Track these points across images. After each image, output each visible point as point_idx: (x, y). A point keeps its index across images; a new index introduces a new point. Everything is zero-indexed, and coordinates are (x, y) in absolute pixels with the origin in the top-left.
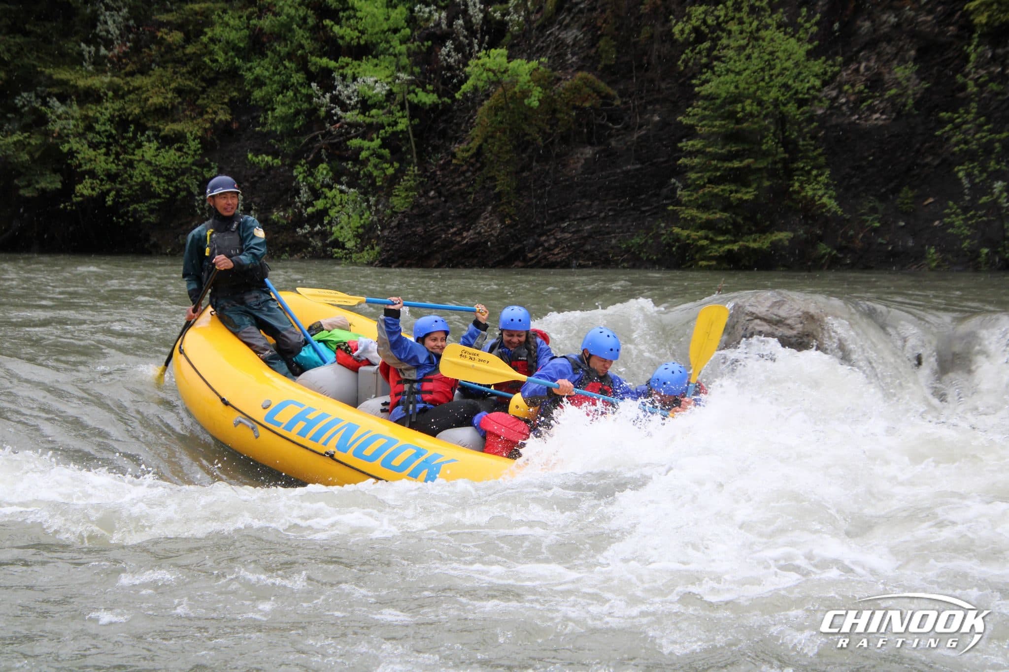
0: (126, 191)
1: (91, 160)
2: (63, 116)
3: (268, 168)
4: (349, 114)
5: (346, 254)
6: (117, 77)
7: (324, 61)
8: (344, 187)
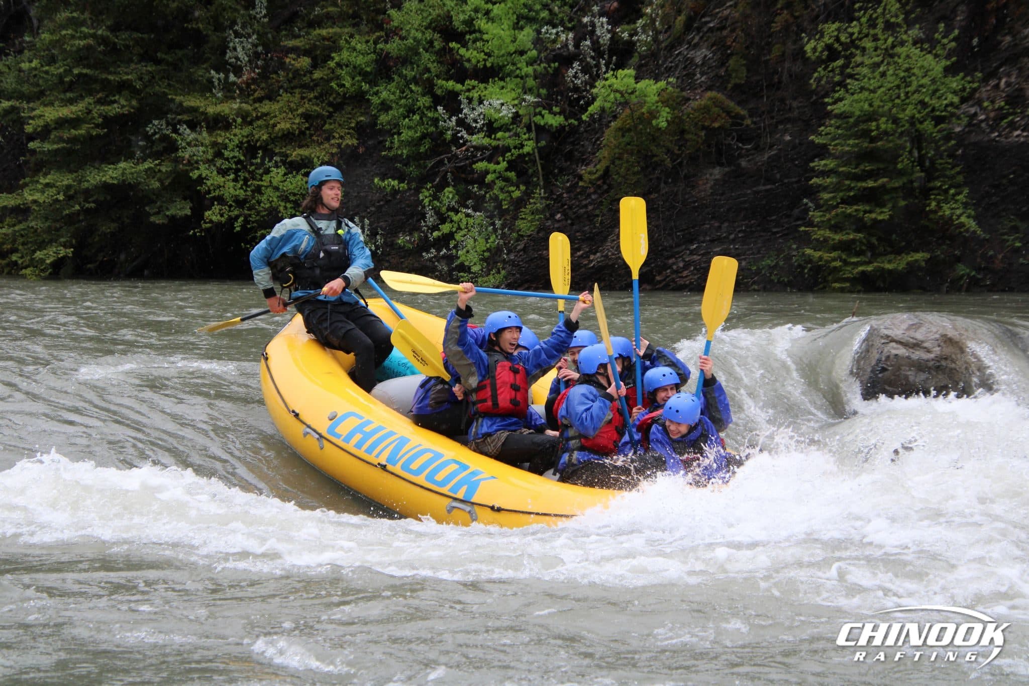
0: (253, 218)
1: (219, 187)
2: (193, 143)
3: (395, 192)
4: (475, 136)
5: (472, 278)
6: (246, 103)
7: (451, 84)
8: (469, 211)
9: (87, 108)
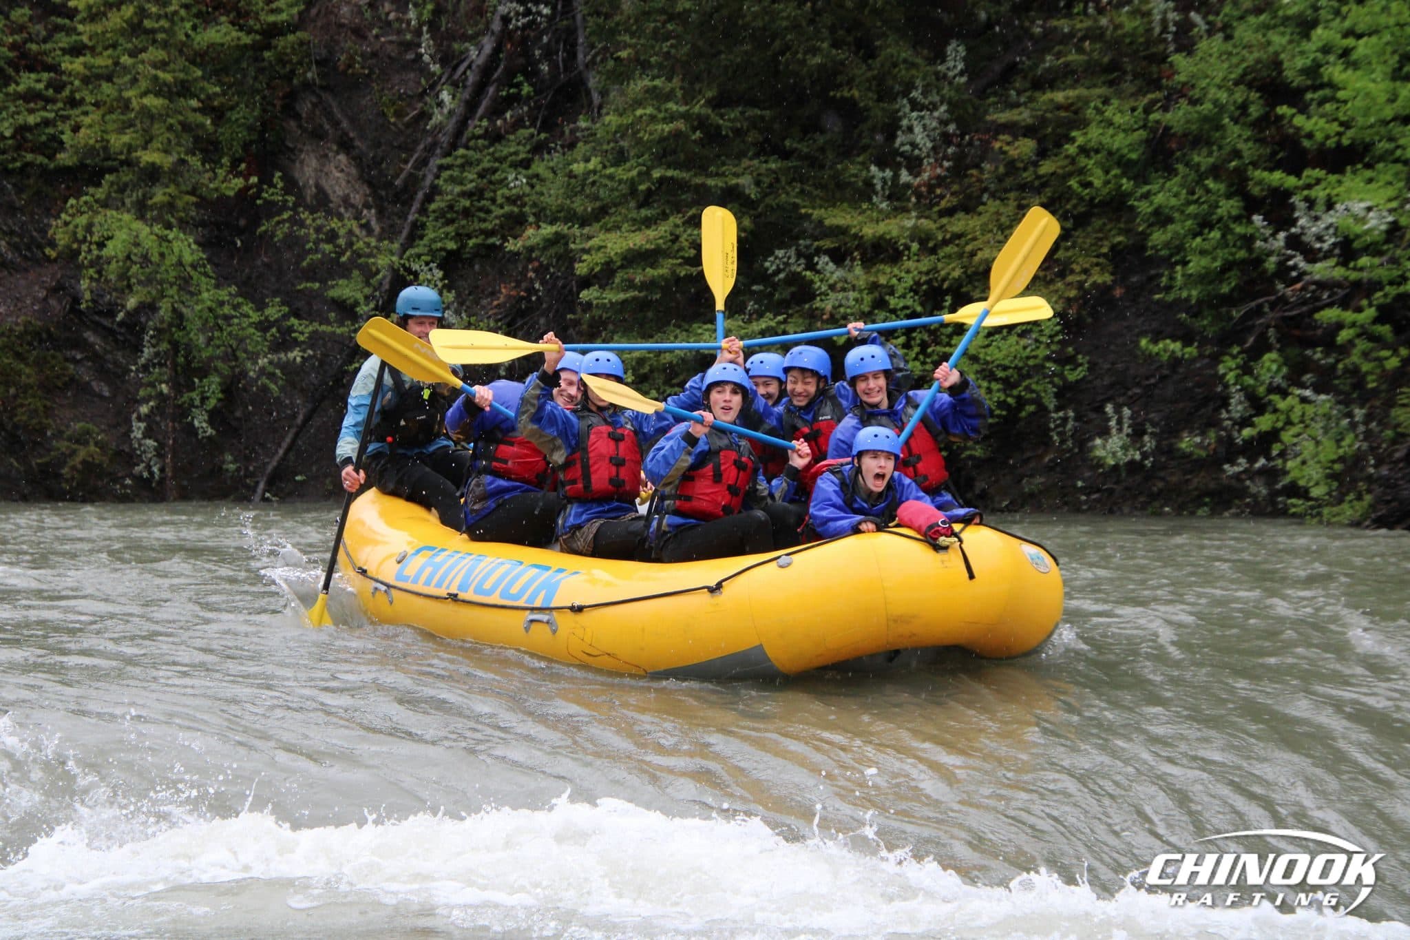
2: (839, 286)
3: (1176, 362)
4: (1319, 266)
5: (1312, 508)
6: (926, 218)
7: (1277, 177)
8: (1308, 393)
9: (672, 234)
